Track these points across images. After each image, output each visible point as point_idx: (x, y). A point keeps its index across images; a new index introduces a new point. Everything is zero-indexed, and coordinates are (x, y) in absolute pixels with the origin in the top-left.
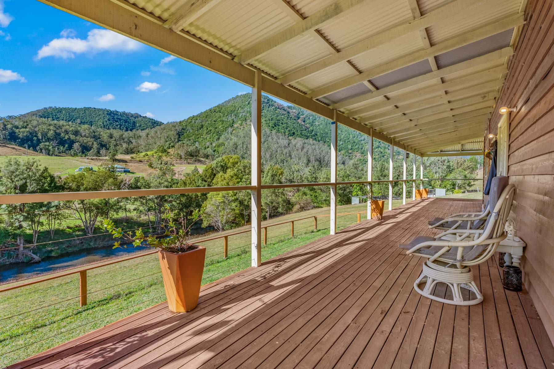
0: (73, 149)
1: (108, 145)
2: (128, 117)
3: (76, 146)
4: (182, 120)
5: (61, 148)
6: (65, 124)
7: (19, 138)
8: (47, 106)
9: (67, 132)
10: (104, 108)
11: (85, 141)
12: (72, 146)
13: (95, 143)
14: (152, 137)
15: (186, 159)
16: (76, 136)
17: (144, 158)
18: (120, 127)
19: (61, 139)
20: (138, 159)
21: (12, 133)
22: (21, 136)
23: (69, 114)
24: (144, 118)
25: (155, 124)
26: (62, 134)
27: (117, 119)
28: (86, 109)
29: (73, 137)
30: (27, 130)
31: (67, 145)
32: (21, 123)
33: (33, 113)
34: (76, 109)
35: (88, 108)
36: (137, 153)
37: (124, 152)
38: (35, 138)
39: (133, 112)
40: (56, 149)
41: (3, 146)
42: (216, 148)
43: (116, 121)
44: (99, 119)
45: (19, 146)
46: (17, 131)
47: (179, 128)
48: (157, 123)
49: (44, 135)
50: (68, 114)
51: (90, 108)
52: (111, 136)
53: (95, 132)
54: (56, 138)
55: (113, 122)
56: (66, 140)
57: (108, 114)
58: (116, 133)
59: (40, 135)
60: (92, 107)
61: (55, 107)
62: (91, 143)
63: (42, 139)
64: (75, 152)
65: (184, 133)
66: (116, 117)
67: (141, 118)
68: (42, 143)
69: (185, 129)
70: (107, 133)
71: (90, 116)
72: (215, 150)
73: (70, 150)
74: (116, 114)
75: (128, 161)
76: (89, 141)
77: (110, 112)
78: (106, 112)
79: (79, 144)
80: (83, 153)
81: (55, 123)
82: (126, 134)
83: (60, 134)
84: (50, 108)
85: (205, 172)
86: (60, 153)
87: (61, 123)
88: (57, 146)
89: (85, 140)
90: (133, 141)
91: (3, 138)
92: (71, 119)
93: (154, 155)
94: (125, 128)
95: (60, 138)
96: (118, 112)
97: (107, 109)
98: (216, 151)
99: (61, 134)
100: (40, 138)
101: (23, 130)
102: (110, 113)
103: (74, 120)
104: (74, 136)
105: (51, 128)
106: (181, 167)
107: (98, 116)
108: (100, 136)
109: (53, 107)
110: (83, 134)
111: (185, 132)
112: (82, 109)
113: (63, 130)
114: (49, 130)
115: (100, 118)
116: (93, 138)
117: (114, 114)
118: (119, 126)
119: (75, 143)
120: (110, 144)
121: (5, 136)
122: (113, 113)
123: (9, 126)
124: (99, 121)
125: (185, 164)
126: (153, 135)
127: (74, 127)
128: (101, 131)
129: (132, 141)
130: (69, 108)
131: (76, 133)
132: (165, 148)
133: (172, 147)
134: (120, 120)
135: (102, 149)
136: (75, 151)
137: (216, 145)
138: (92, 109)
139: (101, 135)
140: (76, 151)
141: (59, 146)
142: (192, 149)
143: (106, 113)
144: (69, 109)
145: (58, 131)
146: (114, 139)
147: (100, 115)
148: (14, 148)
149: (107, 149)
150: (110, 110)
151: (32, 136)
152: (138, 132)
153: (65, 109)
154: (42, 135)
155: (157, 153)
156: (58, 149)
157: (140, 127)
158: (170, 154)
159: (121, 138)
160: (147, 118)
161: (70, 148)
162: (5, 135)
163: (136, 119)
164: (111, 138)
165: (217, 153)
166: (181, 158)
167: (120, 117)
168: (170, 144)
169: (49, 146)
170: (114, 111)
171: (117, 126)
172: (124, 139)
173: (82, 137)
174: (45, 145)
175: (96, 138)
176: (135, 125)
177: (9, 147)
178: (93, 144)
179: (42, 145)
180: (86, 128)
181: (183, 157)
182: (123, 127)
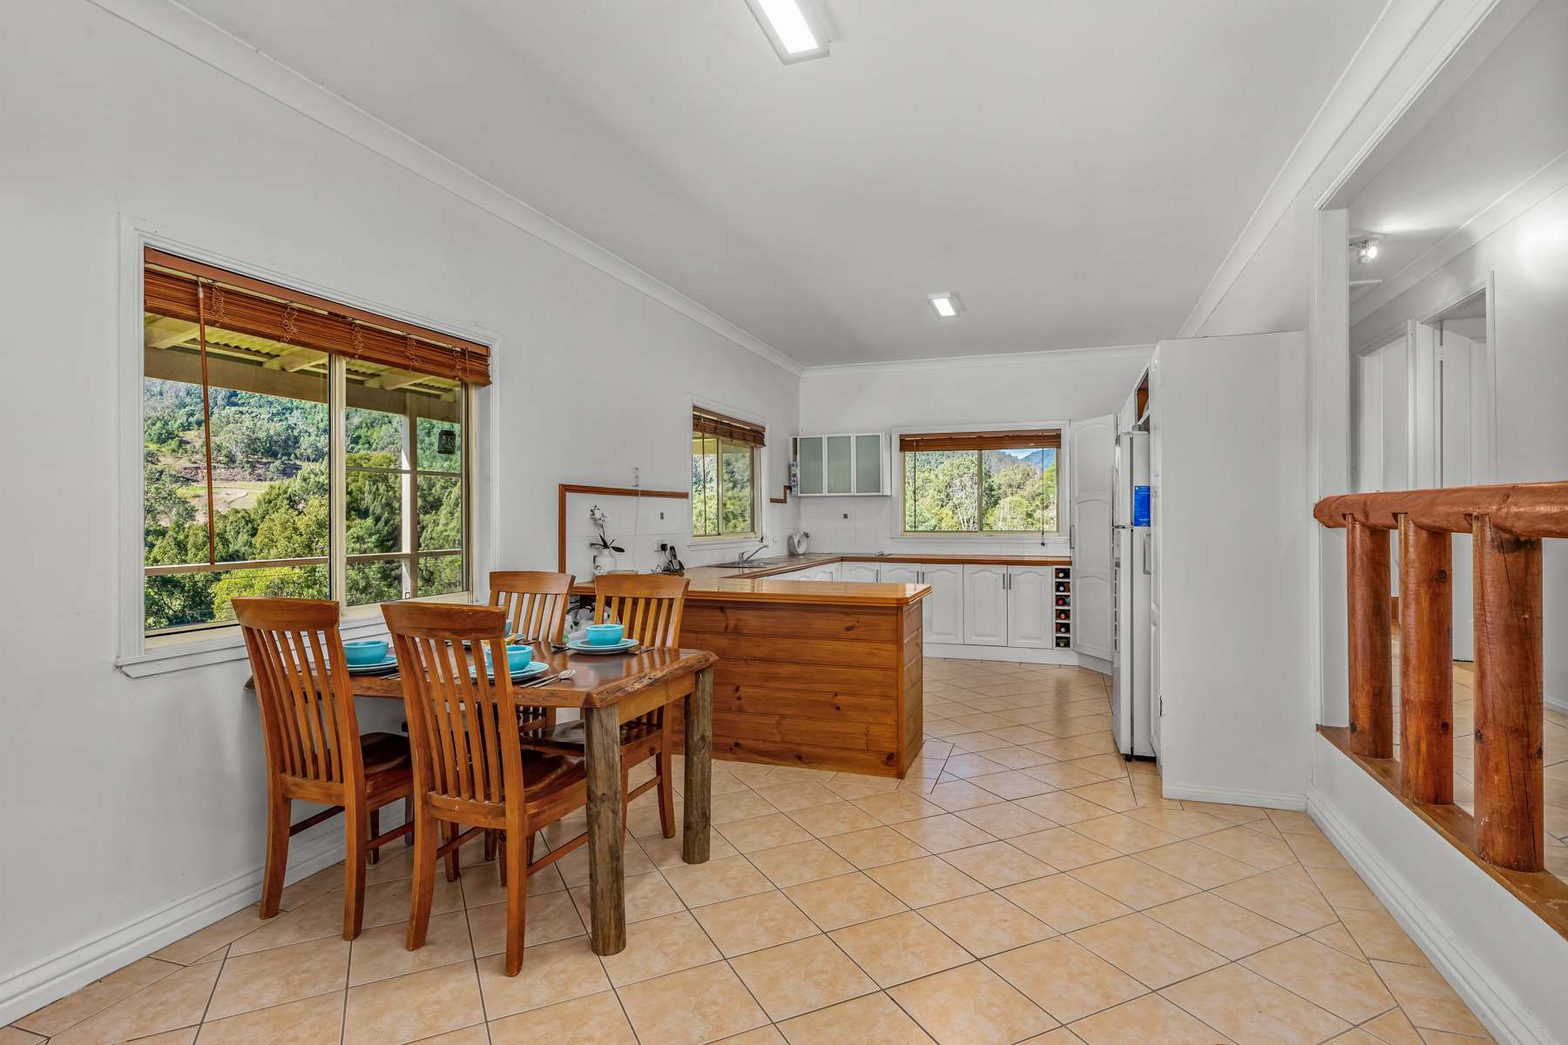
42: (362, 432)
72: (359, 437)
85: (264, 506)
98: (361, 441)
106: (229, 491)
125: (244, 479)
137: (361, 423)
142: (272, 432)
158: (188, 447)
165: (367, 446)
168: (192, 415)
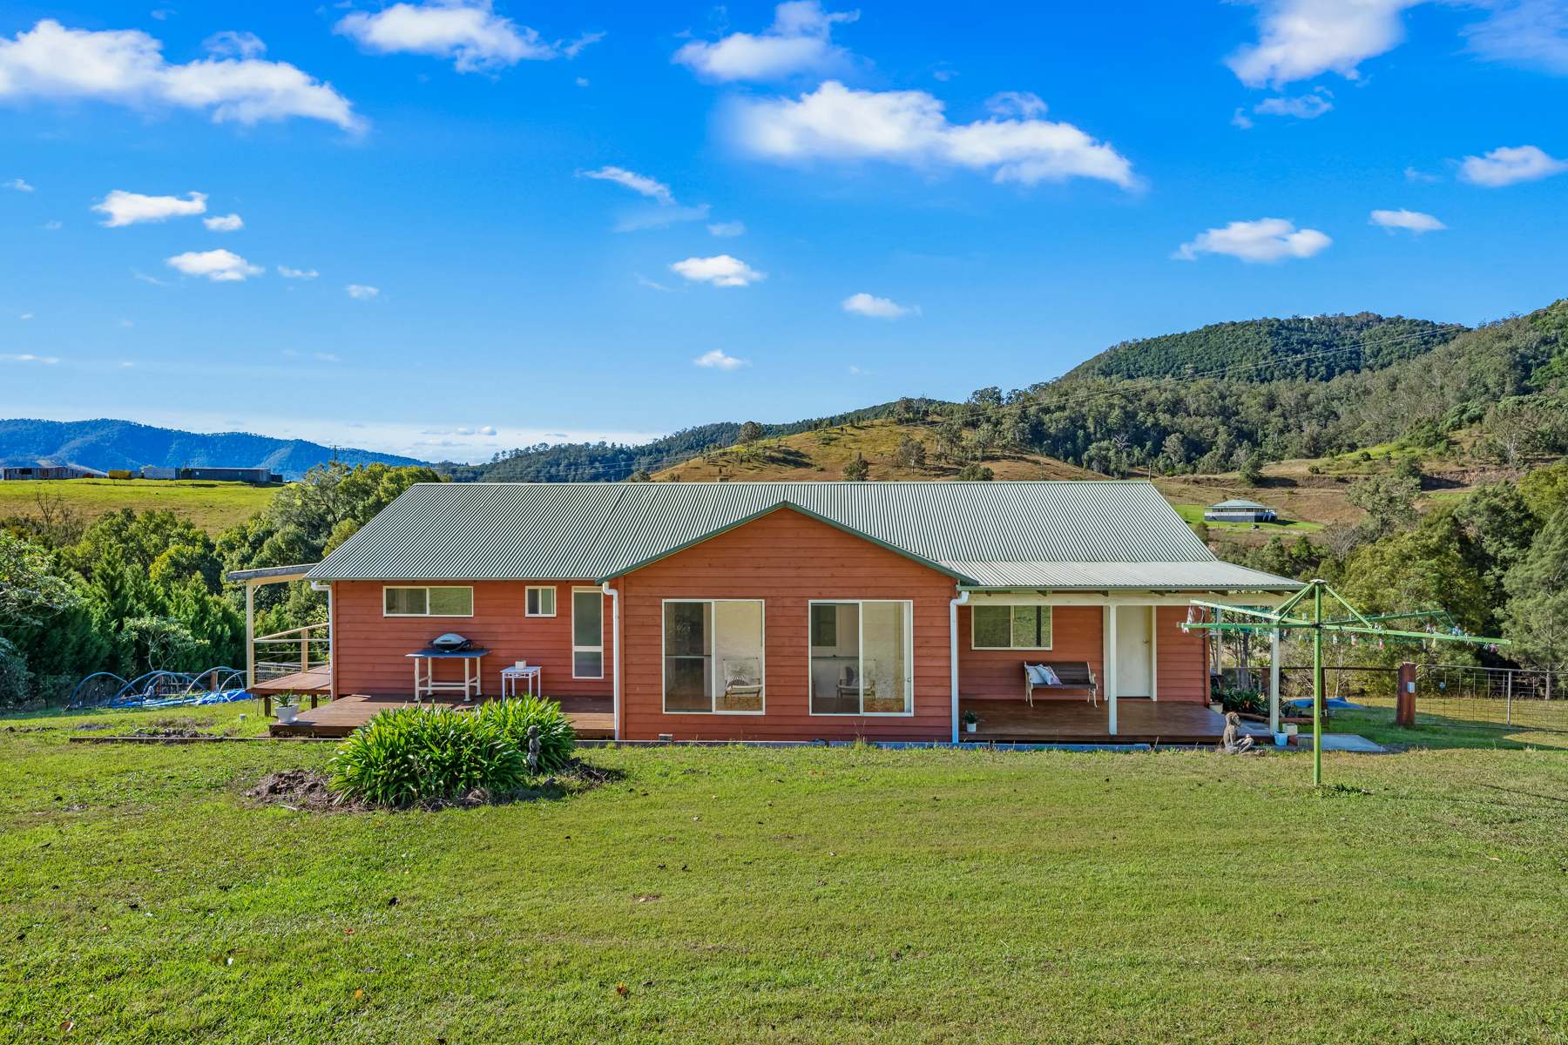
0: (1163, 452)
1: (1260, 433)
2: (1335, 331)
3: (1172, 442)
4: (1543, 305)
5: (1137, 451)
6: (1148, 385)
7: (1049, 436)
8: (1116, 342)
9: (1152, 407)
10: (1258, 318)
11: (1196, 427)
12: (1163, 445)
13: (1222, 429)
14: (1411, 390)
15: (1526, 461)
16: (1173, 415)
17: (1356, 470)
18: (1308, 366)
19: (1137, 429)
20: (1333, 474)
21: (1037, 425)
22: (1052, 431)
23: (1166, 353)
24: (1391, 323)
25: (1432, 335)
26: (1141, 414)
27: (1298, 343)
28: (1210, 330)
29: (1164, 419)
30: (1067, 413)
31: (1149, 444)
32: (1055, 399)
33: (1086, 365)
34: (1184, 335)
35: (1216, 326)
36: (1332, 455)
37: (1304, 451)
38: (1081, 433)
39: (1351, 312)
40: (1125, 455)
41: (1019, 458)
43: (1296, 352)
44: (1244, 354)
45: (1047, 455)
46: (1046, 418)
47: (1525, 341)
48: (1443, 335)
49: (1101, 420)
50: (1163, 353)
51: (1221, 323)
52: (1271, 405)
53: (1223, 397)
54: (1126, 427)
55: (1287, 356)
56: (1148, 429)
57: (1270, 333)
58: (1286, 392)
59: (1090, 424)
60: (1227, 321)
61: (1135, 340)
62: (1211, 431)
63: (1095, 433)
64: (1169, 461)
65: (1549, 357)
66: (1294, 339)
67: (1383, 324)
68: (1094, 444)
69: (1556, 340)
70: (1260, 394)
71: (1221, 350)
73: (1156, 456)
74: (1298, 329)
75: (1300, 482)
76: (1207, 426)
77: (1276, 325)
78: (1267, 329)
79: (1178, 438)
80: (1189, 460)
81: (1126, 387)
82: (1319, 390)
83: (1133, 416)
84: (1124, 344)
86: (1132, 465)
87: (1143, 383)
88: (1127, 446)
89: (1197, 423)
90: (1342, 410)
91: (1021, 440)
92: (1171, 366)
93: (1393, 455)
94: (1323, 368)
95: (1135, 426)
96: (1303, 320)
97: (1269, 318)
99: (1137, 414)
100: (1092, 430)
101: (1057, 415)
102: (1277, 329)
103: (1178, 368)
104: (1168, 416)
105: (1115, 402)
107: (1241, 344)
108: (1240, 408)
109: (1131, 341)
110: (1193, 407)
111: (1555, 351)
112: (1200, 332)
113: (1143, 403)
114: (1112, 406)
115: (1248, 350)
116: (1218, 415)
117: (1292, 330)
118: (1303, 366)
119: (1169, 434)
120: (1266, 426)
121: (1024, 434)
122: (1287, 328)
123: (1032, 410)
124: (1244, 358)
126: (1414, 382)
127: (1171, 390)
128: (1243, 392)
129: (1340, 411)
130: (1166, 336)
131: (1175, 407)
132: (1442, 428)
133: (1472, 420)
134: (1309, 344)
135: (1241, 445)
136: (1169, 457)
138: (1227, 326)
139: (1242, 404)
140: (1172, 456)
141: (1131, 447)
143: (1265, 330)
144: (1167, 338)
145: (1130, 408)
146: (1278, 410)
147: (1246, 342)
148: (1036, 462)
149: (1256, 444)
150: (1279, 320)
151: (1076, 426)
152: (1359, 378)
153: (1157, 341)
154: (1096, 422)
155: (1408, 449)
156: (1129, 455)
157: (1376, 357)
159: (1303, 405)
160: (1404, 322)
161: (1157, 450)
162: (1022, 432)
163: (1365, 332)
164: (1271, 407)
166: (1506, 461)
167: (1309, 334)
169: (1108, 449)
170: (1289, 322)
171: (1298, 365)
172: (1309, 408)
173: (1189, 415)
174: (1100, 449)
175: (1226, 414)
176: (1358, 354)
177: (1028, 461)
178: (1216, 433)
179: (1093, 449)
180: (1202, 389)
181: (1514, 455)
182: (1316, 368)
